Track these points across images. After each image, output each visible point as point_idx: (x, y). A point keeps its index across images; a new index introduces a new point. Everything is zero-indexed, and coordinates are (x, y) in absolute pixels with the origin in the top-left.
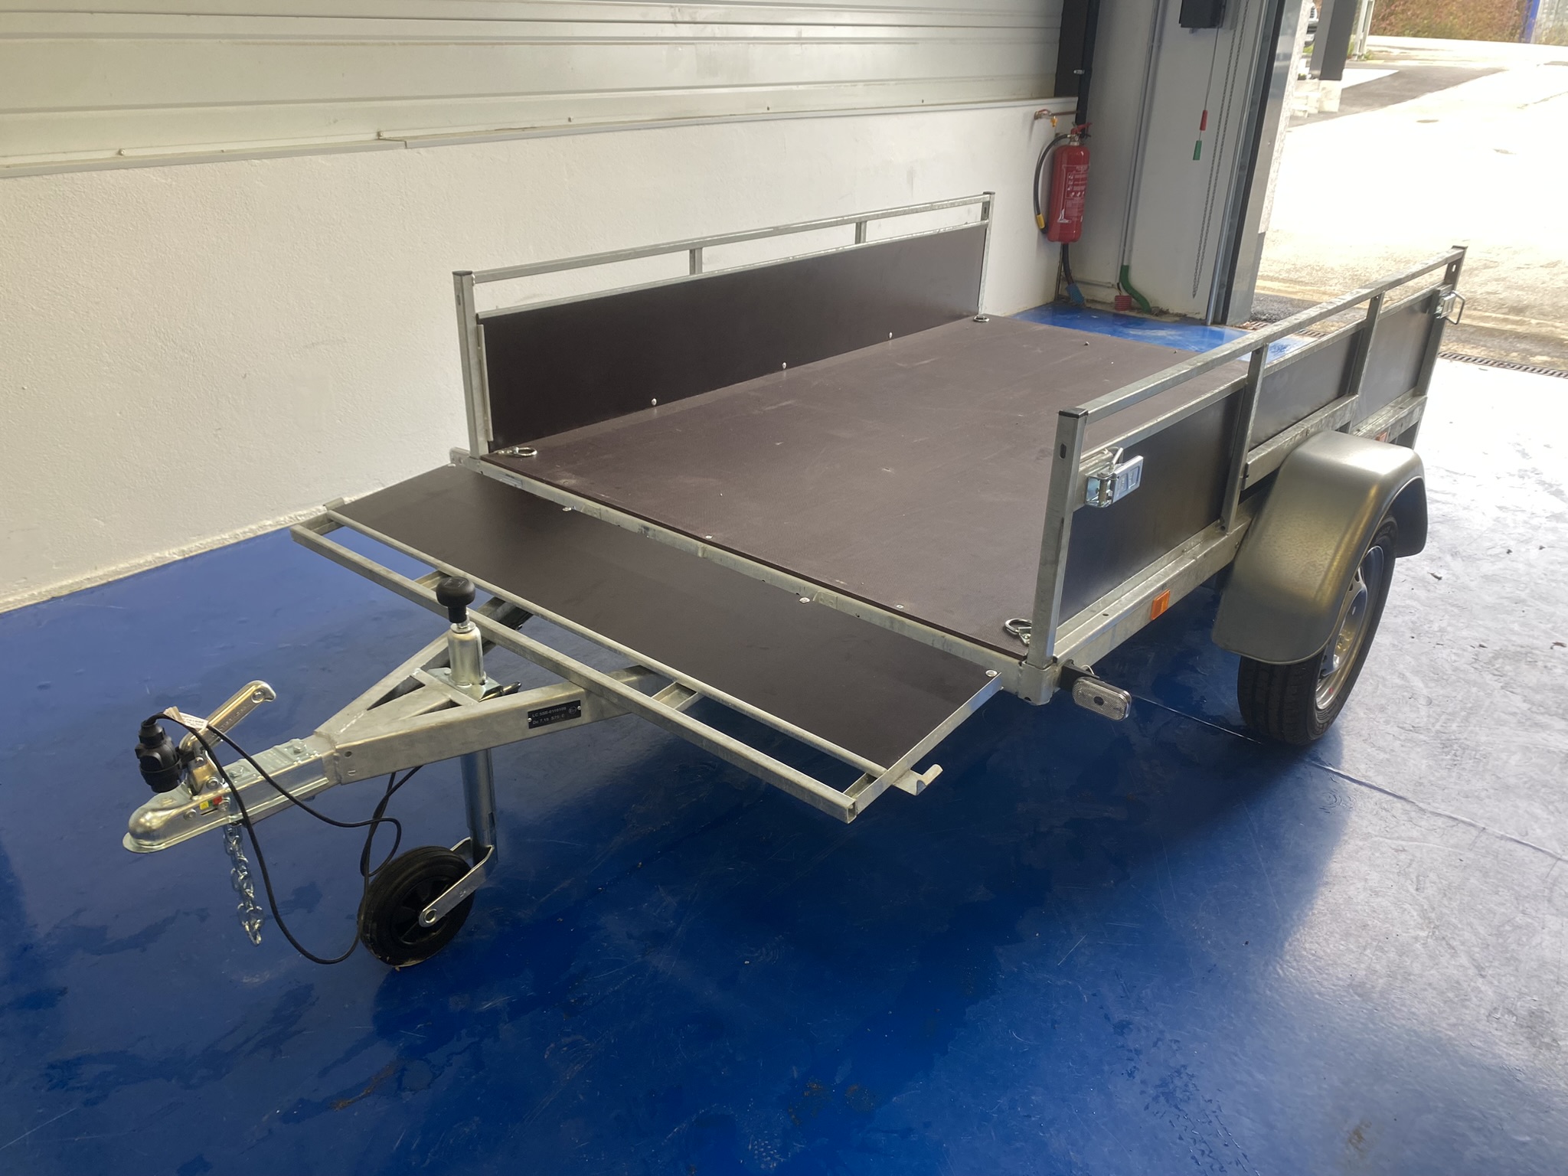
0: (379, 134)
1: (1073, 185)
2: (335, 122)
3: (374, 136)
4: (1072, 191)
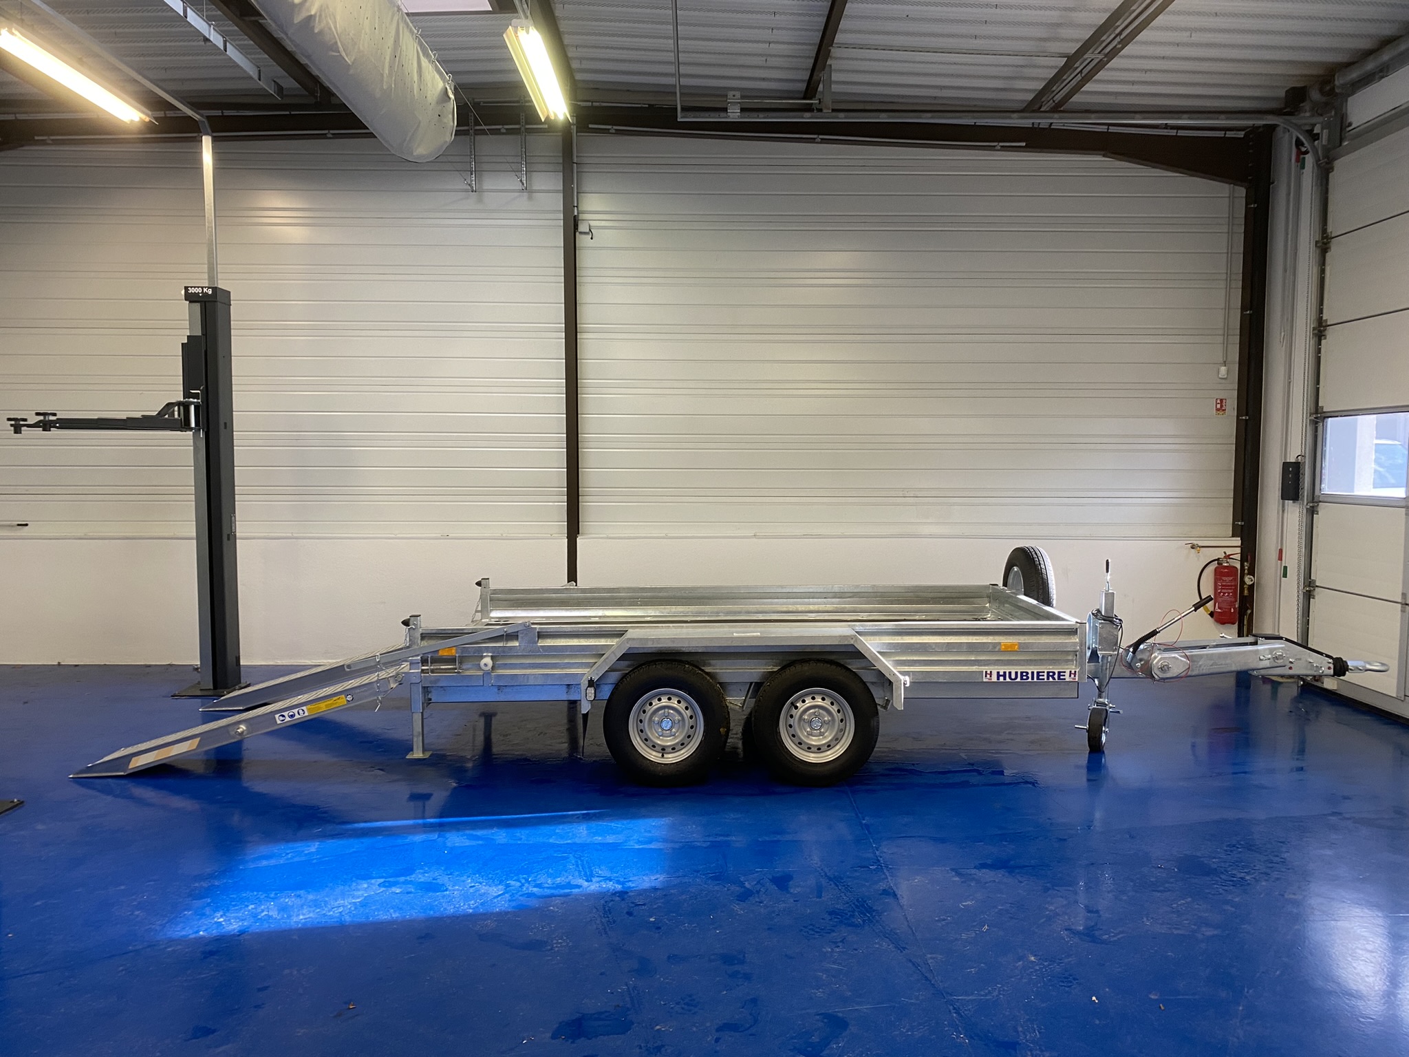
0: (755, 534)
1: (1222, 589)
2: (740, 529)
4: (1220, 593)
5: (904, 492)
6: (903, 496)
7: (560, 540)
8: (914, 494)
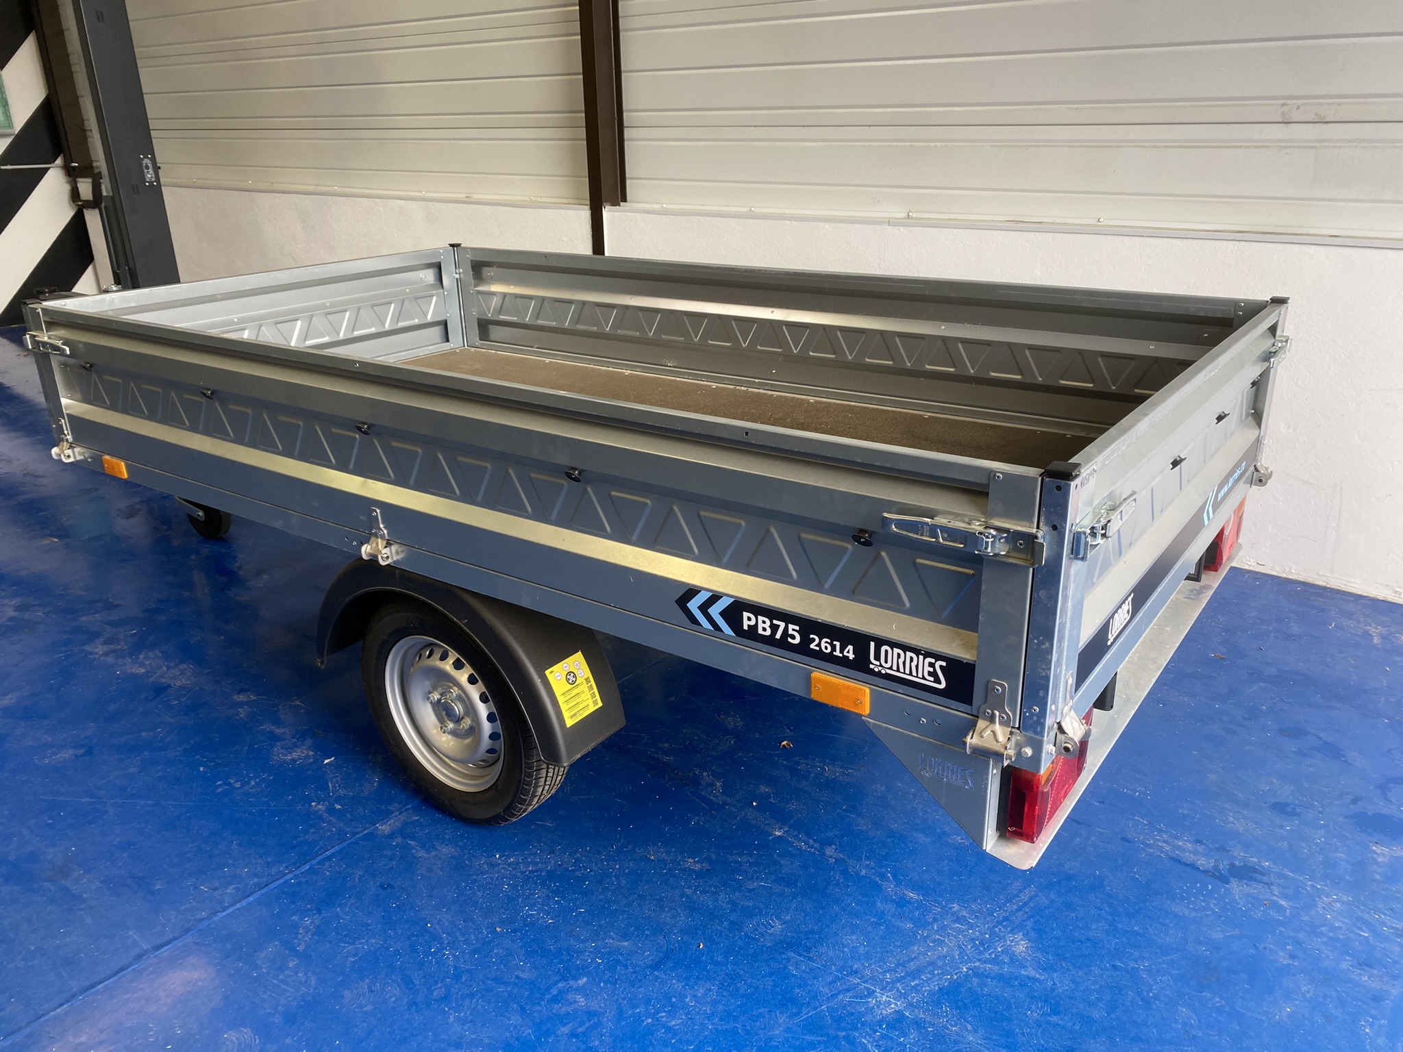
5: (1285, 109)
6: (1281, 120)
7: (583, 212)
8: (1316, 114)
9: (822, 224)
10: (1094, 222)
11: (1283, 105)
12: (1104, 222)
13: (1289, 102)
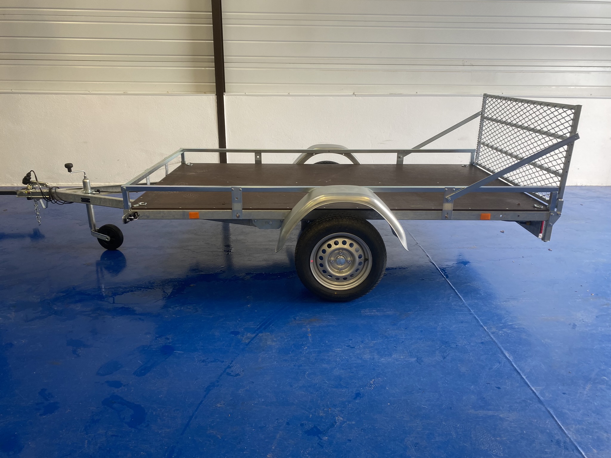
0: (354, 93)
2: (342, 89)
3: (353, 93)
5: (463, 62)
6: (462, 65)
7: (211, 96)
8: (471, 63)
9: (329, 97)
10: (415, 93)
11: (463, 61)
12: (418, 93)
13: (464, 60)
